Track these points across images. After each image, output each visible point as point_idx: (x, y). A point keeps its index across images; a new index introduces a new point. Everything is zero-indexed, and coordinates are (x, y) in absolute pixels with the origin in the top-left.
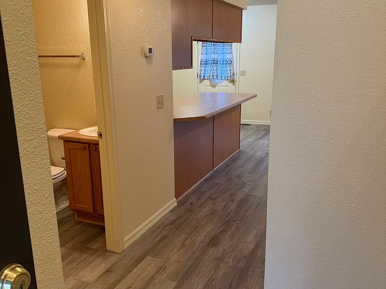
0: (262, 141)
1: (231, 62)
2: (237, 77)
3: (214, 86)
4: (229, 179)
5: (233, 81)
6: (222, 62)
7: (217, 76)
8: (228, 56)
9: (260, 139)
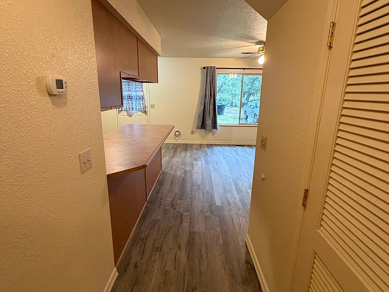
0: (176, 159)
1: (142, 98)
2: (148, 109)
3: (130, 116)
4: (165, 211)
5: (145, 112)
6: (135, 98)
7: (133, 108)
8: (141, 94)
9: (173, 157)
